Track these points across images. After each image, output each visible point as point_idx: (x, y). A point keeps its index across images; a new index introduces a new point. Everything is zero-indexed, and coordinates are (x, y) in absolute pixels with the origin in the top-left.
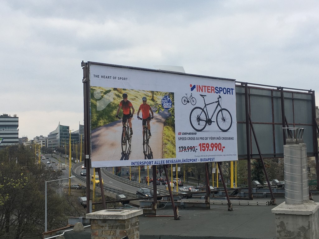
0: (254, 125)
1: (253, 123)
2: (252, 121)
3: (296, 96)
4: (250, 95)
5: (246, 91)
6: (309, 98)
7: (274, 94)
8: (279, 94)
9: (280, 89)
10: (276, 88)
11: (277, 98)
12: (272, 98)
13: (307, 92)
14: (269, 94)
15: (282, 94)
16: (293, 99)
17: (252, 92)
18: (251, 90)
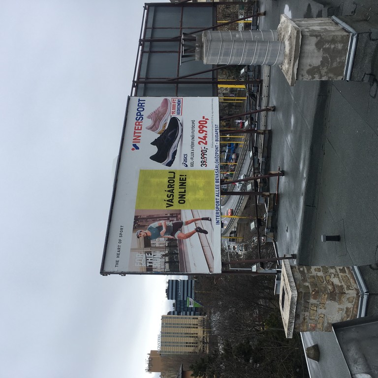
0: (180, 75)
1: (178, 76)
2: (176, 77)
3: (150, 25)
4: (147, 78)
5: (142, 82)
6: (152, 9)
7: (147, 49)
8: (147, 44)
9: (142, 42)
10: (141, 47)
11: (151, 47)
12: (151, 52)
13: (146, 11)
14: (146, 56)
15: (148, 41)
16: (154, 28)
17: (143, 75)
18: (141, 77)
